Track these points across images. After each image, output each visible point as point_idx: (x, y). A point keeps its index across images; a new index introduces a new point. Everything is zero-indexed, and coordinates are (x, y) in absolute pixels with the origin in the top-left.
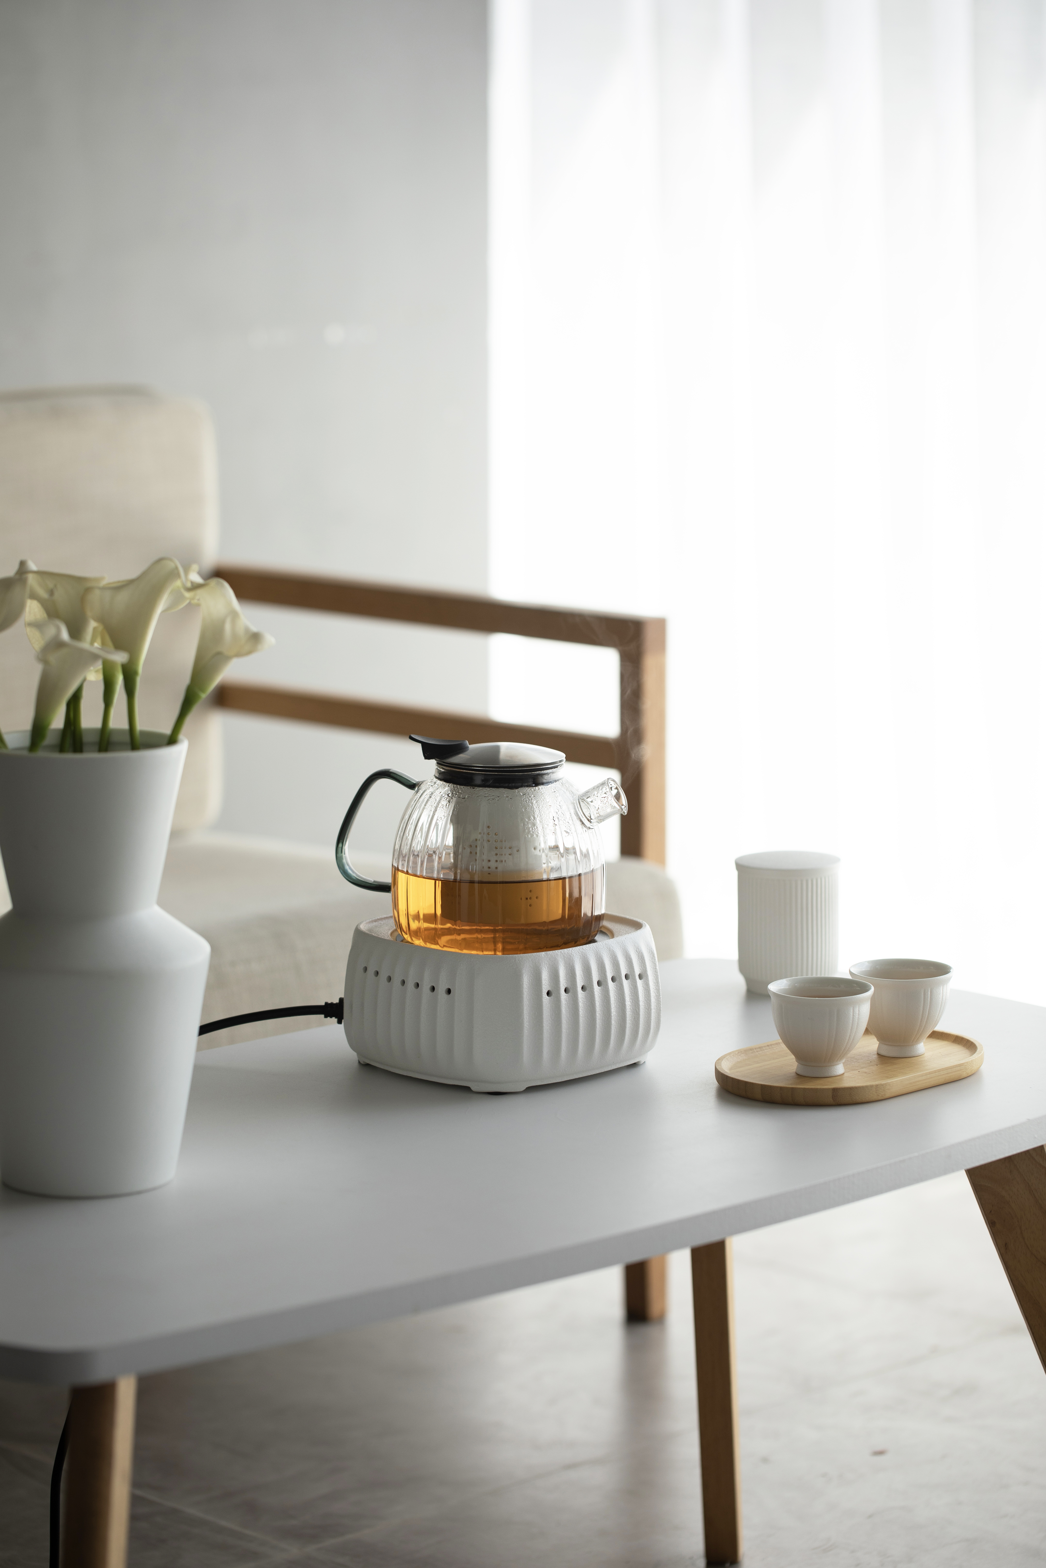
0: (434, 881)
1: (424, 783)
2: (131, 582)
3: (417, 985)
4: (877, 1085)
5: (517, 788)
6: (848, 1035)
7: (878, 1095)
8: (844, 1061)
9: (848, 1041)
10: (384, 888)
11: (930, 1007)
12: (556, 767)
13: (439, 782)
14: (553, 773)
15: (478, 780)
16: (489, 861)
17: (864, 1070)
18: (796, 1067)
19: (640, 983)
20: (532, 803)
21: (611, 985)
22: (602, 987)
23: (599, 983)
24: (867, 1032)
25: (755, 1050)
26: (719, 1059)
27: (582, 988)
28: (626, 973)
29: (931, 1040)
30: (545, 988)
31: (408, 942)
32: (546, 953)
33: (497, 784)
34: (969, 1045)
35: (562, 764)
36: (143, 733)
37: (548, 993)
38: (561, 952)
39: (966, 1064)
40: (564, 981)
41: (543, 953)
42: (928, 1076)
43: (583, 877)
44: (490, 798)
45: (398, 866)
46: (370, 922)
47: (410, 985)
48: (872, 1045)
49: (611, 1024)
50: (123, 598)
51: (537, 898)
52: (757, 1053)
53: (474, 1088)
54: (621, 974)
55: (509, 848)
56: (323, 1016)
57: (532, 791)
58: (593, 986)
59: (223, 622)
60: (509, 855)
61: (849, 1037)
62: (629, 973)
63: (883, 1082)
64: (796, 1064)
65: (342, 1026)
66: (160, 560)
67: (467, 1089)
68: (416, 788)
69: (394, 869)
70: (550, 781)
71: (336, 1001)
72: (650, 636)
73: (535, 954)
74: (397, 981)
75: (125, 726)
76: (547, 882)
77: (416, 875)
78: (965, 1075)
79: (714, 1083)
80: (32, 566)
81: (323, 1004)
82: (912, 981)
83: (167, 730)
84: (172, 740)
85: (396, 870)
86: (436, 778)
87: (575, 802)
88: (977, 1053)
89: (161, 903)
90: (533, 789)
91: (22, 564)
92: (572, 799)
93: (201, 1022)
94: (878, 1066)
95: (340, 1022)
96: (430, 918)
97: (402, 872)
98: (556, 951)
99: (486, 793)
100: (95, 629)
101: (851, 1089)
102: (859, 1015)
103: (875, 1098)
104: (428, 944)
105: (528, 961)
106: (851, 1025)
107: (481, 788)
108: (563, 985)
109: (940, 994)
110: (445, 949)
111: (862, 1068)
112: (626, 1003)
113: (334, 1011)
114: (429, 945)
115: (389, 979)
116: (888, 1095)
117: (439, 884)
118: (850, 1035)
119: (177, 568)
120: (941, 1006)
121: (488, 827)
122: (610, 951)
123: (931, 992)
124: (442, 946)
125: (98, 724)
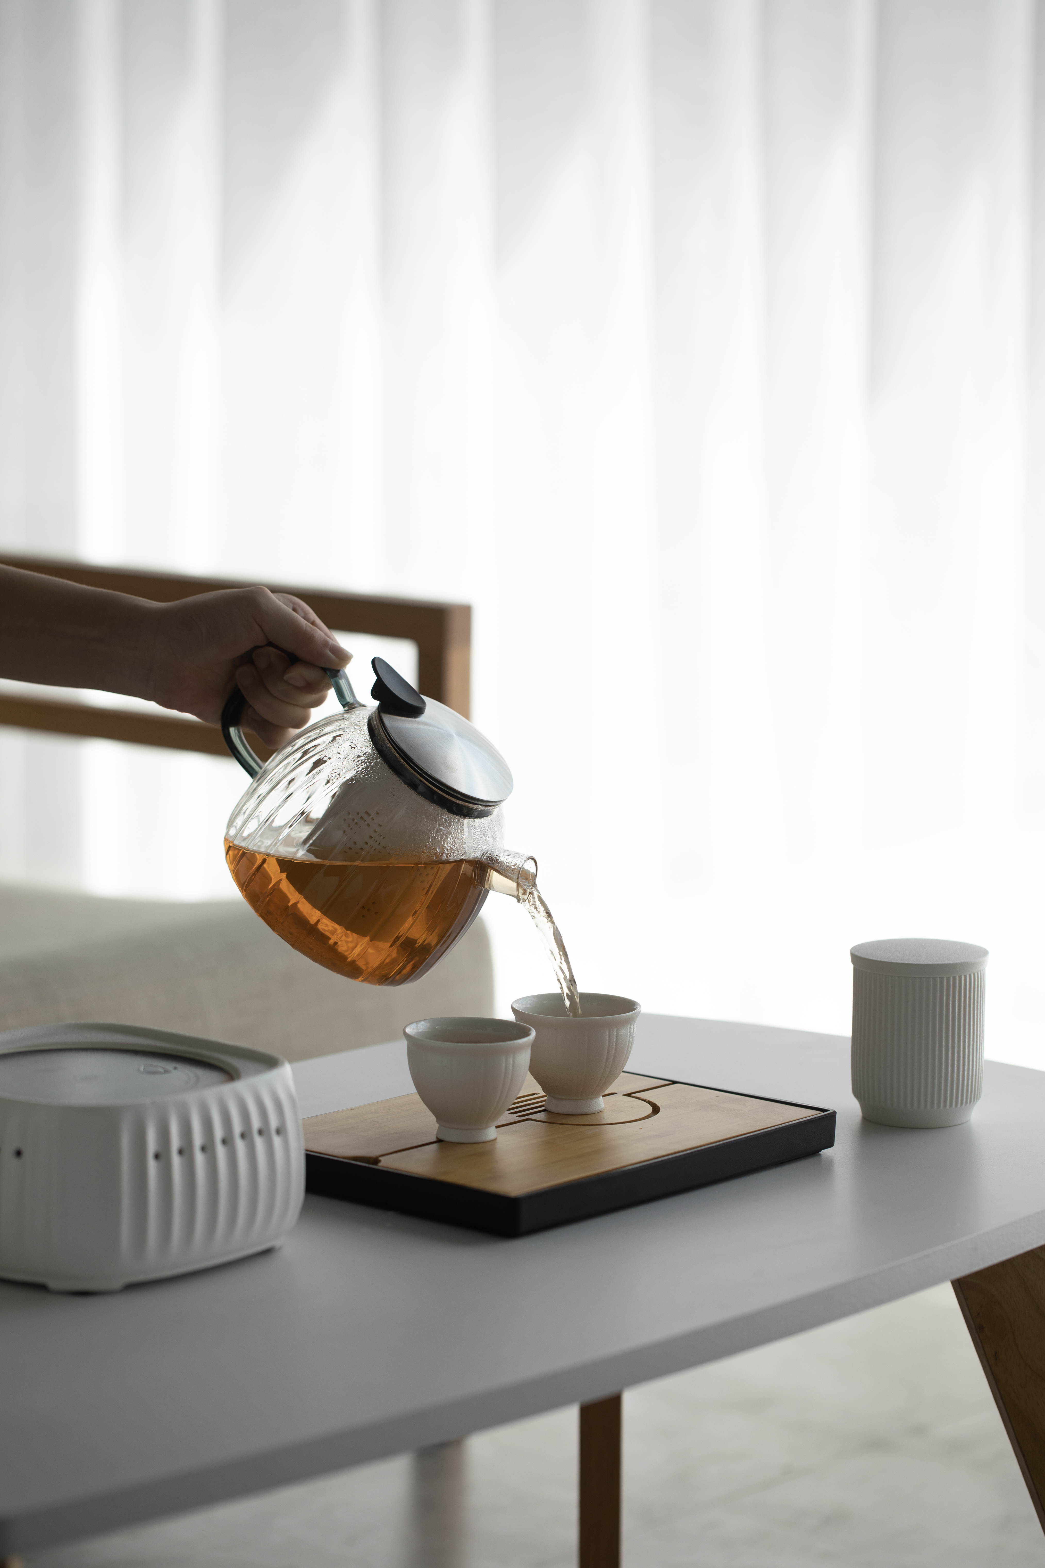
21: (239, 1144)
22: (228, 1146)
23: (224, 1141)
27: (202, 1148)
28: (260, 1127)
30: (151, 1150)
37: (156, 1156)
40: (177, 1139)
54: (252, 1129)
58: (215, 1145)
62: (263, 1127)
67: (44, 1287)
72: (455, 627)
108: (175, 1144)
112: (259, 1169)
122: (237, 1097)
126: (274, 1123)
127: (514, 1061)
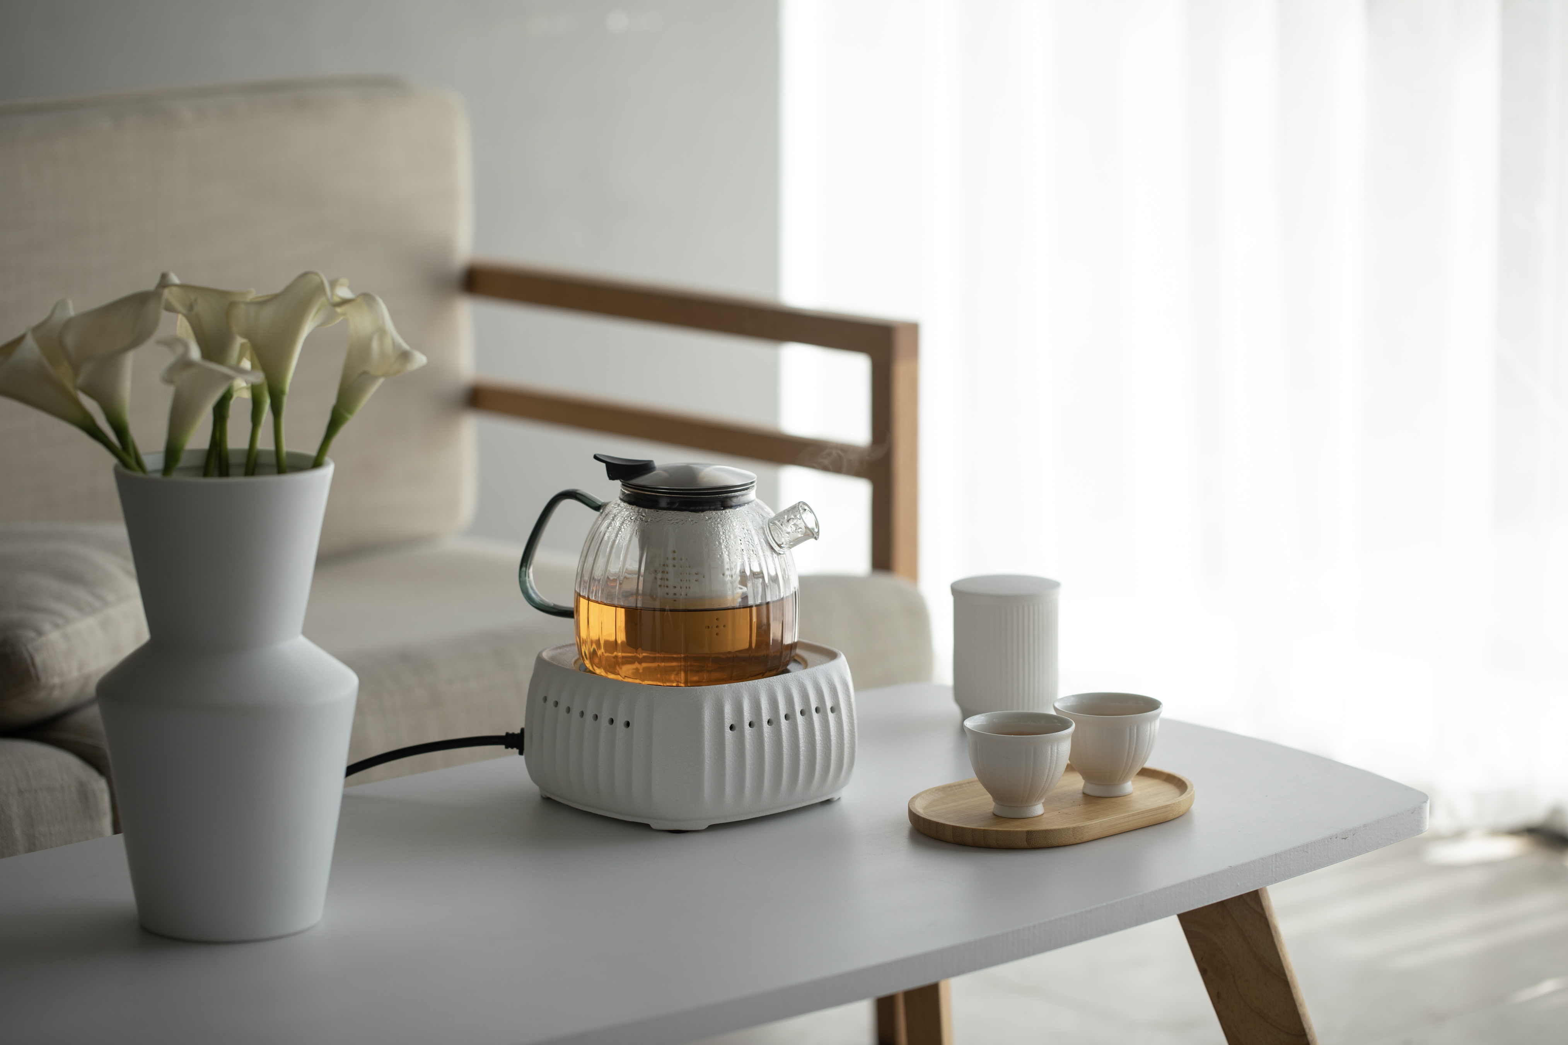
0: (615, 608)
1: (609, 505)
2: (276, 296)
3: (596, 717)
4: (1075, 828)
5: (703, 511)
6: (1047, 773)
7: (1076, 839)
8: (1043, 801)
9: (1046, 780)
10: (568, 613)
11: (1136, 745)
12: (746, 489)
13: (623, 504)
14: (742, 495)
15: (663, 503)
16: (675, 587)
17: (1066, 811)
18: (993, 807)
19: (831, 717)
20: (718, 527)
21: (800, 719)
22: (790, 721)
23: (786, 717)
24: (1070, 768)
25: (954, 788)
26: (913, 798)
27: (768, 722)
28: (817, 706)
29: (1141, 778)
30: (728, 721)
31: (590, 671)
32: (730, 686)
33: (684, 508)
34: (1179, 784)
35: (753, 486)
36: (290, 455)
37: (732, 728)
38: (746, 684)
39: (1173, 805)
40: (749, 715)
41: (726, 685)
42: (1131, 818)
43: (771, 606)
44: (673, 521)
45: (580, 592)
46: (554, 649)
47: (589, 716)
48: (1077, 783)
49: (800, 760)
50: (268, 314)
51: (724, 626)
52: (956, 791)
53: (654, 825)
54: (811, 708)
55: (696, 574)
56: (503, 747)
57: (718, 515)
58: (780, 719)
59: (369, 340)
60: (696, 581)
61: (1047, 777)
62: (819, 706)
63: (1081, 824)
64: (994, 804)
65: (522, 757)
66: (305, 274)
67: (647, 827)
68: (601, 511)
69: (576, 594)
70: (739, 504)
71: (518, 731)
72: (901, 342)
73: (718, 686)
74: (575, 712)
75: (271, 447)
76: (732, 610)
77: (597, 602)
78: (1171, 816)
79: (907, 824)
80: (175, 279)
81: (504, 734)
82: (1116, 718)
83: (313, 452)
84: (317, 463)
85: (578, 595)
86: (621, 499)
87: (764, 526)
88: (1186, 793)
89: (306, 633)
90: (719, 512)
91: (164, 276)
92: (761, 523)
93: (349, 759)
94: (1081, 806)
95: (521, 753)
96: (612, 646)
97: (584, 597)
98: (741, 683)
99: (670, 516)
100: (242, 345)
101: (1046, 831)
102: (1057, 753)
103: (1072, 841)
104: (609, 673)
105: (709, 693)
106: (1049, 764)
107: (665, 511)
108: (747, 718)
109: (1147, 731)
110: (627, 680)
111: (1063, 808)
112: (816, 738)
113: (514, 741)
114: (611, 676)
115: (568, 710)
116: (1086, 839)
117: (621, 612)
118: (1048, 775)
119: (322, 283)
120: (1149, 743)
121: (674, 552)
122: (799, 683)
123: (1137, 729)
124: (624, 677)
125: (245, 445)
126: (829, 704)
127: (1057, 749)
